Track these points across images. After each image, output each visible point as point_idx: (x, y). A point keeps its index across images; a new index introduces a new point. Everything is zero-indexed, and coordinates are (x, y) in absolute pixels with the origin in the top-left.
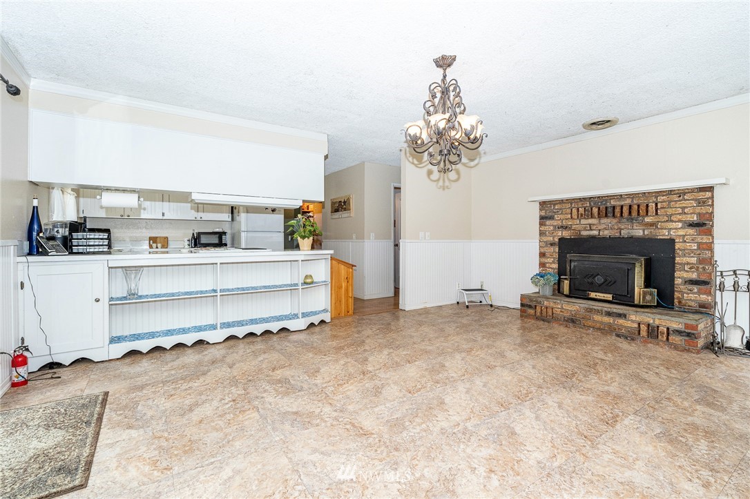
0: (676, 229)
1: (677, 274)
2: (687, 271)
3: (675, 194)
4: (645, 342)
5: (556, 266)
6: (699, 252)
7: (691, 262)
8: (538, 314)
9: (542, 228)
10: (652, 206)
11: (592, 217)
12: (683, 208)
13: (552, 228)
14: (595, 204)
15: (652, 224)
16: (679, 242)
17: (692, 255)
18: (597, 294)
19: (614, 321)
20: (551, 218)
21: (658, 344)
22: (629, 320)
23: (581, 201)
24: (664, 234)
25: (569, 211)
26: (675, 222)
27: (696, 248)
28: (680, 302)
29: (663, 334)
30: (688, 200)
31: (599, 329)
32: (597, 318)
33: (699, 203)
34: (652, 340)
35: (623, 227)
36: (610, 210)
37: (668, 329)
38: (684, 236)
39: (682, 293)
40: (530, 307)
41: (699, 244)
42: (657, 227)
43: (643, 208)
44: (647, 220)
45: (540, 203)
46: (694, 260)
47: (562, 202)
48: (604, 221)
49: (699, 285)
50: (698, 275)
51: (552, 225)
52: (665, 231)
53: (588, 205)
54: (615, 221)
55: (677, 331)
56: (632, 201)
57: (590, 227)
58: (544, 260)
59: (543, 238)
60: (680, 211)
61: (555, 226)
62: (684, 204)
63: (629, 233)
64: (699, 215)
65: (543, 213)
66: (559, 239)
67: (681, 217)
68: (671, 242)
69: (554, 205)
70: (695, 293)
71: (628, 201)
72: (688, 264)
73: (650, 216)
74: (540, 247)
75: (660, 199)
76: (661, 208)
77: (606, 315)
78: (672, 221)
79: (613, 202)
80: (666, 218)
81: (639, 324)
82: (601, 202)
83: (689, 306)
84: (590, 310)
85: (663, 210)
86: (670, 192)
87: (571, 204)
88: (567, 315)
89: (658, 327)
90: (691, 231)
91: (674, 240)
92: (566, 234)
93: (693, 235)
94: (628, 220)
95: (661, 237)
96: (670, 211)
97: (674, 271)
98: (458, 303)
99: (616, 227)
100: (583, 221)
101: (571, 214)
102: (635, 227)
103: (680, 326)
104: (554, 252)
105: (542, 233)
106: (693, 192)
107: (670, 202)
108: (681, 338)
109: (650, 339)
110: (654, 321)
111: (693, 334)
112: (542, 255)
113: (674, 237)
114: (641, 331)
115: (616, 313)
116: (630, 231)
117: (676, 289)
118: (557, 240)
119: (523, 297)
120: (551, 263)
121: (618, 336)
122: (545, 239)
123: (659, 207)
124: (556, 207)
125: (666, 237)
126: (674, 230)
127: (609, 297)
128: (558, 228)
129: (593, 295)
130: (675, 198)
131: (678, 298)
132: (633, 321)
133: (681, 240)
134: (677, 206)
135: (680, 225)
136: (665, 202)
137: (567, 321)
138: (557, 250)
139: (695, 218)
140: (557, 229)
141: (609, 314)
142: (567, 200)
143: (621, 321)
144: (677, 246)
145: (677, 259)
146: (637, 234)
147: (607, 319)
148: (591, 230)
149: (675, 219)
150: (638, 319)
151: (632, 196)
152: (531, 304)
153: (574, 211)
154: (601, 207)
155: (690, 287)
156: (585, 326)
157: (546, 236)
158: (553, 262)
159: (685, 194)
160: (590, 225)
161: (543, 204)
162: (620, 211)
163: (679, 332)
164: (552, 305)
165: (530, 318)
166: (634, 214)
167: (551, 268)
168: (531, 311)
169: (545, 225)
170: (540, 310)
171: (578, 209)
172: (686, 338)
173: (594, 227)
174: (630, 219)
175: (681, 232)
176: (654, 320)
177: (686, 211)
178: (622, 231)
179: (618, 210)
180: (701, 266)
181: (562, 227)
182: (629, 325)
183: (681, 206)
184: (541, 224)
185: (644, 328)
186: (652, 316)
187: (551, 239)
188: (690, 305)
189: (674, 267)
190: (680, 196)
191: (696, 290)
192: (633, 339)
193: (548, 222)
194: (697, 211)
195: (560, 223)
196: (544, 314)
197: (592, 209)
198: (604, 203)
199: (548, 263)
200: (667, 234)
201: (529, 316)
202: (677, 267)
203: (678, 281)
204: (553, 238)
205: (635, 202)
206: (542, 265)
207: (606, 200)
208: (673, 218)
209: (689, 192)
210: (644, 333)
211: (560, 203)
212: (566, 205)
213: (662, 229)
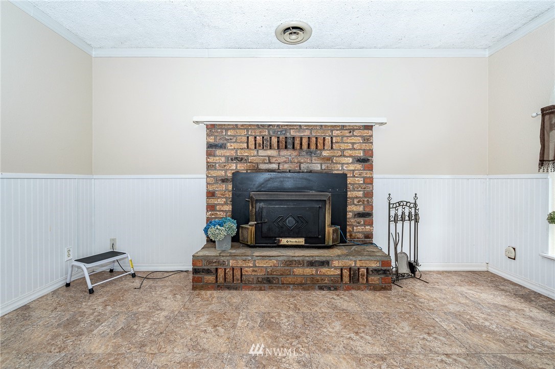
0: (348, 164)
1: (349, 208)
2: (356, 205)
3: (346, 130)
4: (348, 289)
5: (229, 208)
6: (364, 186)
7: (359, 196)
8: (221, 280)
9: (211, 160)
10: (328, 139)
11: (270, 148)
12: (353, 144)
13: (223, 159)
14: (274, 133)
15: (329, 159)
16: (350, 177)
17: (360, 189)
18: (289, 240)
19: (317, 271)
20: (223, 147)
21: (359, 289)
22: (332, 268)
23: (259, 128)
24: (338, 169)
25: (245, 139)
26: (347, 157)
27: (362, 182)
28: (351, 235)
29: (364, 276)
30: (357, 136)
31: (301, 284)
32: (298, 271)
33: (365, 140)
34: (355, 285)
35: (302, 161)
36: (290, 141)
37: (367, 269)
38: (353, 171)
39: (353, 226)
40: (208, 272)
41: (365, 178)
42: (332, 161)
43: (320, 141)
44: (325, 153)
45: (207, 126)
46: (360, 194)
47: (235, 127)
48: (284, 152)
49: (365, 217)
50: (364, 208)
51: (224, 156)
52: (339, 165)
53: (267, 133)
54: (295, 153)
55: (375, 270)
56: (311, 133)
57: (269, 160)
58: (213, 201)
59: (212, 172)
60: (351, 147)
61: (227, 158)
62: (354, 140)
63: (308, 167)
64: (364, 150)
65: (212, 140)
66: (233, 173)
67: (351, 152)
68: (344, 176)
69: (227, 130)
70: (362, 225)
71: (307, 133)
72: (357, 197)
73: (327, 150)
74: (208, 184)
75: (335, 133)
76: (336, 142)
77: (308, 266)
78: (345, 156)
79: (293, 133)
80: (340, 153)
81: (342, 270)
82: (281, 131)
83: (358, 238)
84: (290, 263)
85: (337, 145)
86: (343, 127)
87: (248, 131)
88: (261, 274)
89: (359, 269)
90: (359, 166)
91: (346, 175)
92: (241, 167)
93: (361, 170)
94: (307, 153)
95: (336, 172)
96: (343, 146)
97: (346, 206)
98: (68, 285)
99: (296, 161)
100: (262, 153)
101: (248, 143)
102: (314, 161)
103: (378, 265)
104: (227, 190)
105: (210, 166)
106: (360, 129)
107: (343, 137)
108: (378, 277)
109: (352, 285)
110: (355, 264)
111: (388, 270)
112: (211, 194)
113: (346, 172)
114: (344, 278)
115: (319, 261)
116: (310, 165)
117: (348, 223)
118: (229, 175)
119: (196, 259)
120: (222, 205)
121: (321, 288)
122: (214, 173)
123: (334, 141)
124: (229, 133)
125: (340, 172)
126: (346, 165)
127: (301, 241)
128: (232, 160)
129: (284, 241)
130: (346, 133)
131: (350, 231)
132: (336, 268)
133: (351, 175)
134: (349, 141)
135: (350, 160)
136: (338, 136)
137: (261, 282)
138: (230, 187)
139: (362, 155)
140: (230, 161)
141: (311, 264)
142: (242, 125)
143: (324, 270)
144: (349, 181)
145: (349, 193)
146: (315, 169)
147: (309, 271)
148: (270, 163)
149: (347, 154)
150: (340, 265)
151: (311, 127)
152: (209, 267)
153: (251, 139)
154: (281, 138)
155: (359, 220)
156: (283, 284)
157: (215, 169)
158: (226, 203)
159: (354, 130)
160: (269, 157)
161: (212, 128)
162: (299, 142)
163: (376, 271)
164: (240, 263)
165: (208, 289)
166: (313, 147)
167: (222, 211)
168: (210, 278)
169: (214, 156)
170: (223, 274)
171: (256, 137)
172: (383, 276)
173: (273, 160)
174: (310, 153)
175: (352, 167)
176: (355, 262)
177: (355, 146)
178: (302, 166)
179: (297, 142)
180: (366, 199)
181: (236, 158)
182: (332, 273)
183: (351, 142)
184: (209, 155)
185: (346, 273)
186: (354, 258)
187: (223, 173)
188: (358, 236)
189: (346, 201)
190: (350, 132)
191: (362, 223)
192: (336, 289)
193: (219, 152)
194: (363, 148)
195: (233, 153)
196: (229, 277)
197: (271, 138)
198: (284, 132)
199: (219, 204)
200: (340, 169)
201: (206, 287)
202: (349, 201)
203: (350, 215)
204: (225, 173)
205: (313, 134)
206: (211, 208)
207: (286, 130)
208: (346, 153)
209: (357, 129)
210: (346, 279)
211: (233, 129)
212: (241, 131)
213: (336, 163)
